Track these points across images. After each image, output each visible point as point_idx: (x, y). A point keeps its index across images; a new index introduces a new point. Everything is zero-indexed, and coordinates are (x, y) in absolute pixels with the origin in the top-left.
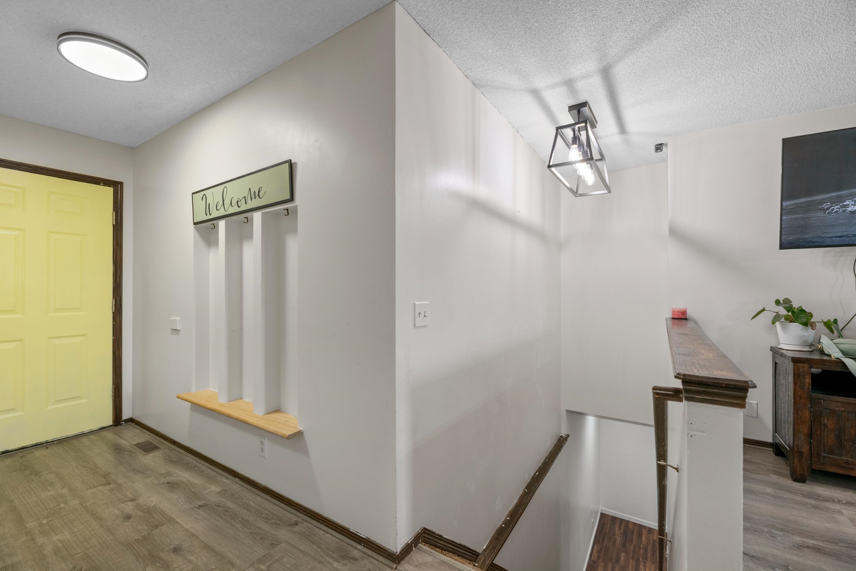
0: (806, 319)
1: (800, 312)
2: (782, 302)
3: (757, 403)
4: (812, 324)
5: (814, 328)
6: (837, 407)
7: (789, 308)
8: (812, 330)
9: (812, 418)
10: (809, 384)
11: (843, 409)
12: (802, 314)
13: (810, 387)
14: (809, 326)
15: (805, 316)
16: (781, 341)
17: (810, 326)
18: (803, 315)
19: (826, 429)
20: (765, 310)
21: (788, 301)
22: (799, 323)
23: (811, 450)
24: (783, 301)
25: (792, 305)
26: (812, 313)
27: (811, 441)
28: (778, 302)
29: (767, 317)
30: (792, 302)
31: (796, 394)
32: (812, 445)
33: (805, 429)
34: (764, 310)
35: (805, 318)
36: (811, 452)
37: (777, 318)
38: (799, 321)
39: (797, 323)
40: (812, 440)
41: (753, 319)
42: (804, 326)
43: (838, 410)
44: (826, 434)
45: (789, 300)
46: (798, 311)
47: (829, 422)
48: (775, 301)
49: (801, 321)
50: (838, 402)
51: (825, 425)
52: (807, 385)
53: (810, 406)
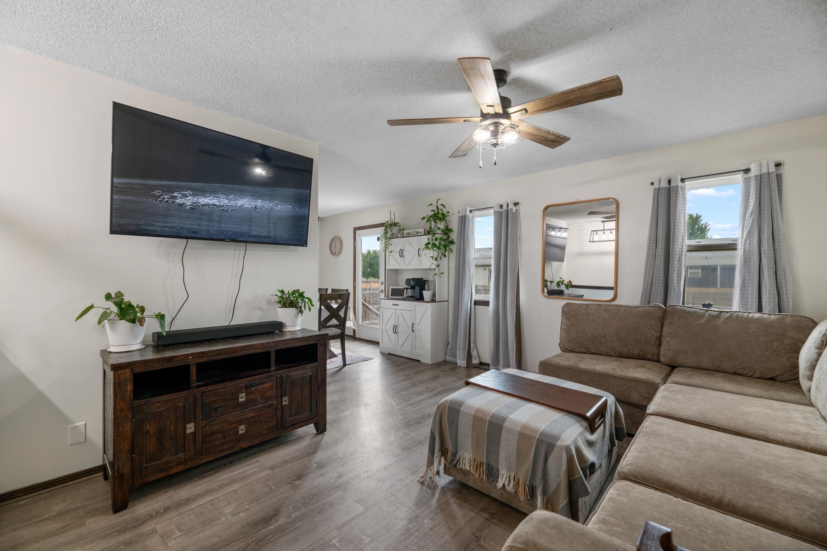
0: (134, 316)
1: (128, 307)
2: (113, 296)
3: (85, 424)
4: (141, 320)
5: (142, 324)
6: (159, 407)
7: (118, 304)
8: (140, 326)
9: (133, 430)
10: (131, 391)
11: (164, 408)
12: (130, 309)
13: (132, 395)
14: (137, 322)
15: (133, 312)
16: (111, 343)
17: (139, 322)
18: (131, 311)
19: (148, 436)
20: (94, 307)
21: (120, 295)
22: (126, 320)
23: (133, 467)
24: (115, 294)
25: (123, 299)
26: (144, 307)
27: (132, 456)
28: (108, 297)
29: (94, 316)
30: (124, 296)
31: (116, 408)
32: (134, 461)
33: (127, 446)
34: (92, 307)
35: (132, 314)
36: (133, 469)
37: (104, 316)
38: (126, 318)
39: (124, 321)
40: (134, 455)
41: (78, 320)
42: (132, 324)
43: (159, 411)
44: (148, 442)
45: (122, 294)
46: (126, 307)
47: (151, 428)
48: (105, 295)
49: (129, 318)
50: (159, 402)
51: (148, 432)
52: (129, 393)
53: (131, 417)
